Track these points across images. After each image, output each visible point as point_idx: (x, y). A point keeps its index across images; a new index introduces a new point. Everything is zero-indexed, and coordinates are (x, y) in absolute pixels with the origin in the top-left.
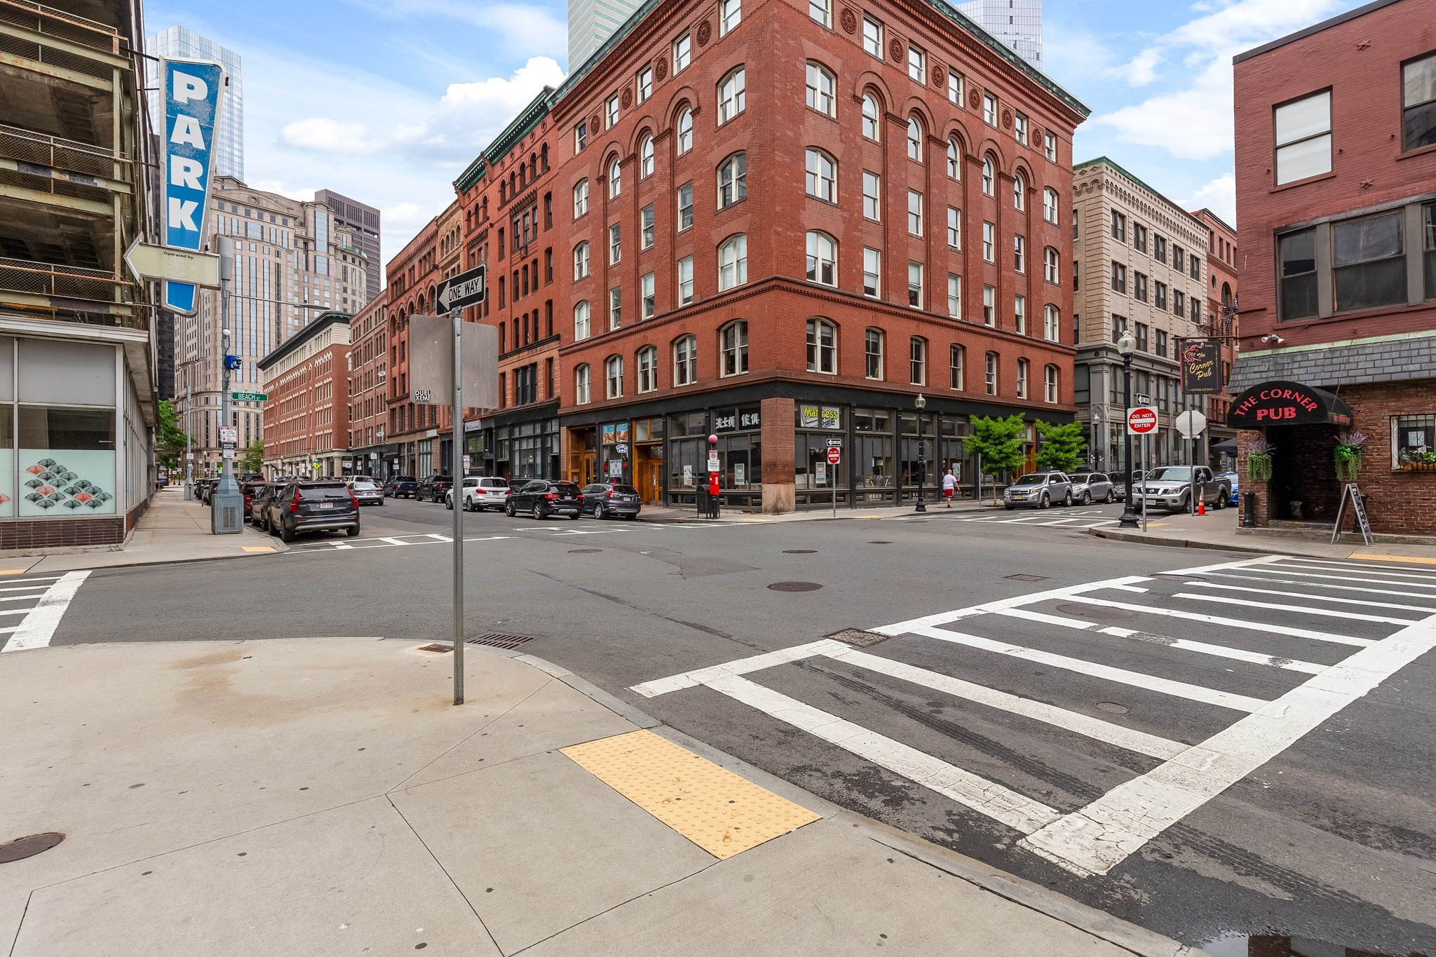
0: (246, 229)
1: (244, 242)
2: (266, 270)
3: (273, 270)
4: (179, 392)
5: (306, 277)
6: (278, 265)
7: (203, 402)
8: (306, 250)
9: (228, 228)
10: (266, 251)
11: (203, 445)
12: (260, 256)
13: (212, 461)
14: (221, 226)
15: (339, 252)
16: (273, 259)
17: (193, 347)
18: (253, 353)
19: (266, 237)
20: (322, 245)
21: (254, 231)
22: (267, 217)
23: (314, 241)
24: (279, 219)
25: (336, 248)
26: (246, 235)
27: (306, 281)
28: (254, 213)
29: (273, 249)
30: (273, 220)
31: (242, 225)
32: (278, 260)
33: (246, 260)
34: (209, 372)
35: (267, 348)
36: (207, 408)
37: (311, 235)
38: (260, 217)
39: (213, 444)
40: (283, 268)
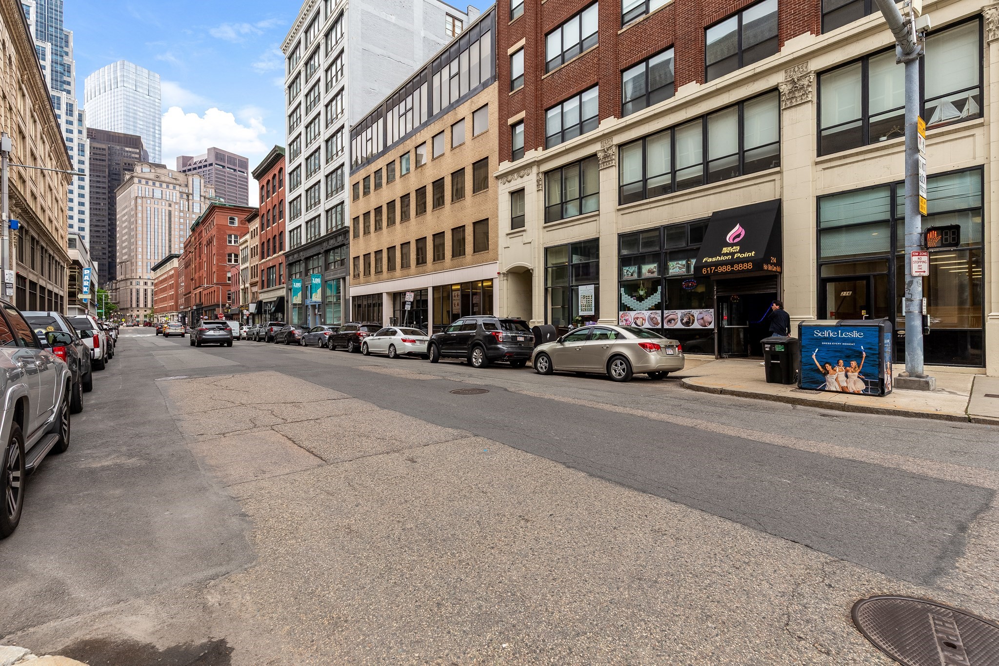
0: (153, 193)
1: (152, 200)
2: (163, 214)
3: (167, 214)
4: (119, 277)
5: (188, 215)
6: (170, 212)
7: (129, 283)
8: (188, 200)
9: (143, 192)
10: (164, 204)
11: (129, 306)
12: (160, 207)
13: (134, 314)
14: (140, 192)
15: (207, 200)
16: (168, 208)
17: (126, 254)
18: (156, 258)
19: (164, 196)
20: (197, 197)
21: (158, 194)
22: (164, 185)
23: (192, 194)
24: (171, 186)
25: (205, 198)
26: (153, 196)
27: (188, 216)
28: (157, 184)
29: (167, 203)
30: (168, 187)
31: (151, 191)
32: (170, 208)
33: (153, 210)
34: (133, 267)
35: (164, 255)
36: (131, 287)
37: (191, 192)
38: (161, 185)
39: (134, 305)
40: (173, 213)
